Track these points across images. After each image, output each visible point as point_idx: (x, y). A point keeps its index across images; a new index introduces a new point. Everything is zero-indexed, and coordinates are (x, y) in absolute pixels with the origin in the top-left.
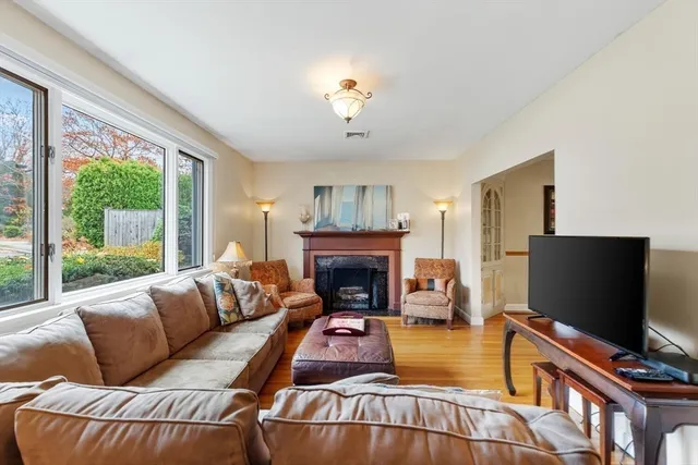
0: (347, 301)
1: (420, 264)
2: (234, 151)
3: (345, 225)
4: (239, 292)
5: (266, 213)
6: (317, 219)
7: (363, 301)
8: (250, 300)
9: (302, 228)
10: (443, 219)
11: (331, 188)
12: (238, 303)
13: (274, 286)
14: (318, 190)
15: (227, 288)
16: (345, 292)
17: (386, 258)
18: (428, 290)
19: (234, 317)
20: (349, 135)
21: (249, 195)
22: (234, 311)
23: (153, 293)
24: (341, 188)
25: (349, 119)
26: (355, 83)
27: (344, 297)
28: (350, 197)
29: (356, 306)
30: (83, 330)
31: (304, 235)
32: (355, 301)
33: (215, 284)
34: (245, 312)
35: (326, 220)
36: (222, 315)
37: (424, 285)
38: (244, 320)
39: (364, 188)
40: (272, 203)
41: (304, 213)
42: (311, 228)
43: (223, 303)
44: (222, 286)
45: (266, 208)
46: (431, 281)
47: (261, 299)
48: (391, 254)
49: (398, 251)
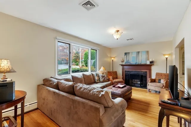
0: (135, 84)
1: (157, 74)
2: (104, 47)
3: (133, 63)
4: (100, 76)
5: (113, 60)
6: (125, 61)
7: (139, 84)
8: (102, 78)
9: (121, 63)
10: (167, 60)
11: (129, 53)
12: (100, 79)
13: (111, 77)
14: (126, 54)
15: (98, 75)
16: (135, 81)
17: (146, 72)
18: (159, 82)
19: (98, 81)
20: (128, 40)
21: (109, 56)
22: (98, 80)
23: (83, 74)
24: (132, 52)
25: (117, 39)
26: (119, 31)
27: (134, 82)
28: (134, 55)
29: (137, 85)
30: (71, 78)
31: (122, 65)
32: (137, 84)
33: (95, 74)
34: (101, 81)
35: (128, 61)
36: (96, 81)
37: (157, 81)
38: (100, 82)
39: (139, 52)
40: (114, 58)
41: (122, 60)
42: (124, 64)
43: (96, 78)
44: (97, 75)
45: (113, 59)
46: (160, 80)
47: (105, 78)
48: (148, 71)
49: (150, 70)
